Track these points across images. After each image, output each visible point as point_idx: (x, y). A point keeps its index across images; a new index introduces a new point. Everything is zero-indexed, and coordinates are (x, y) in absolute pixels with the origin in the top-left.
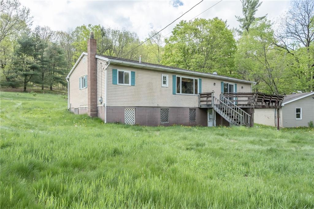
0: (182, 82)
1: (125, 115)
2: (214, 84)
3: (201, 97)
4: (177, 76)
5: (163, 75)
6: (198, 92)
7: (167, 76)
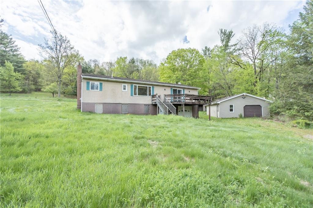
0: (138, 88)
1: (95, 108)
2: (165, 89)
3: (153, 98)
4: (134, 85)
5: (123, 84)
6: (151, 95)
7: (126, 85)
